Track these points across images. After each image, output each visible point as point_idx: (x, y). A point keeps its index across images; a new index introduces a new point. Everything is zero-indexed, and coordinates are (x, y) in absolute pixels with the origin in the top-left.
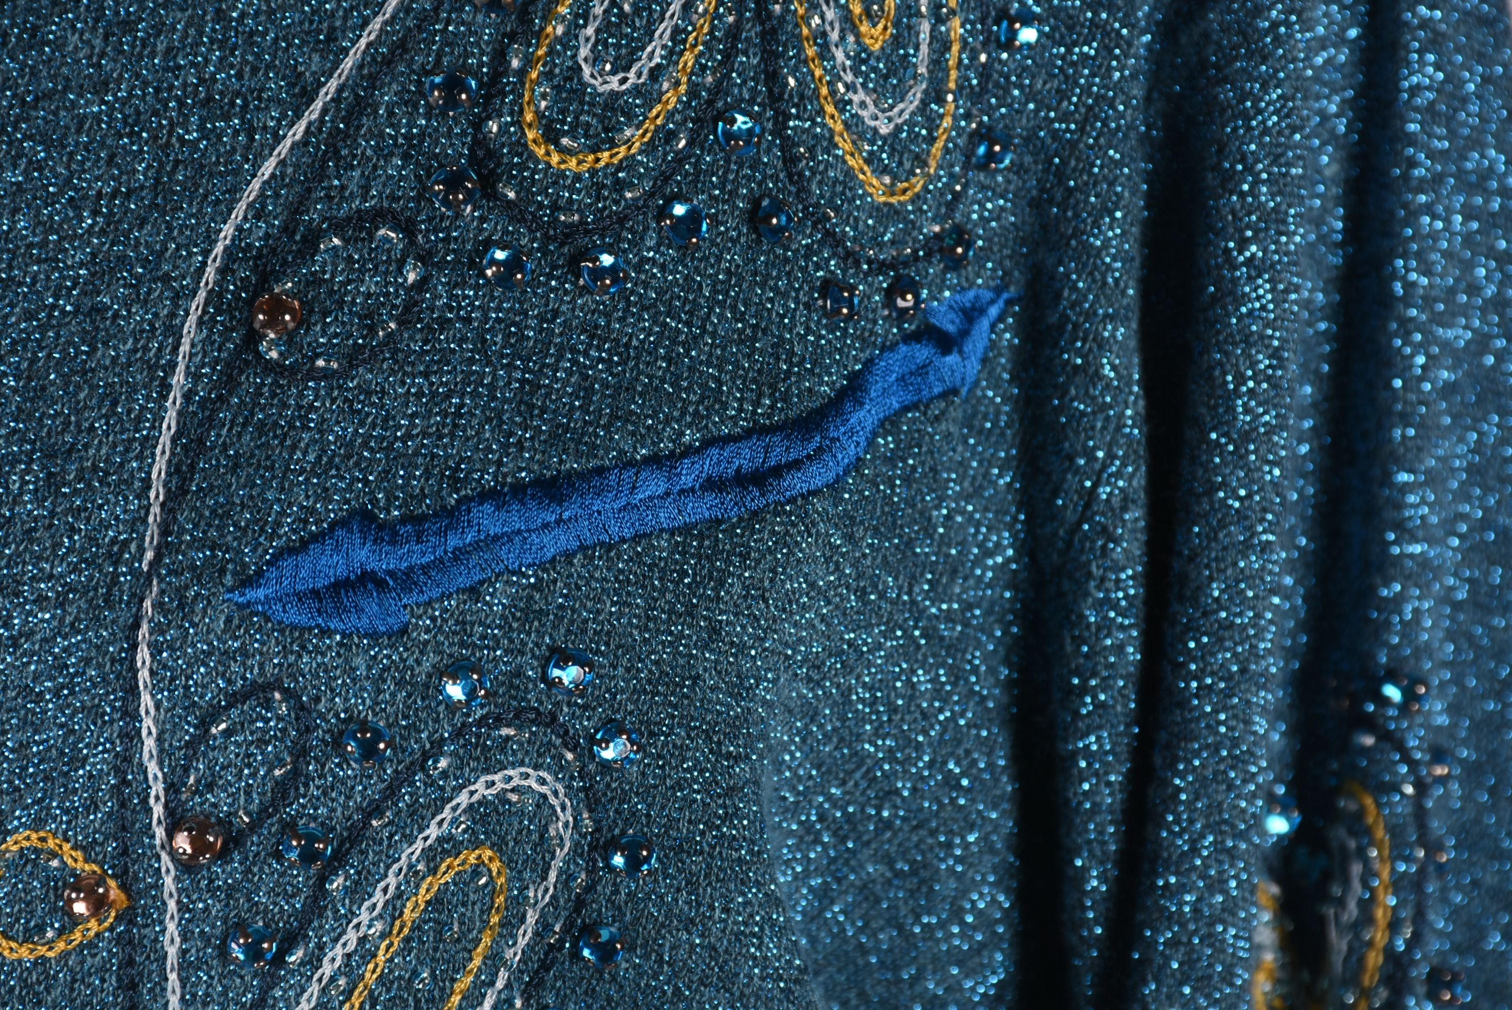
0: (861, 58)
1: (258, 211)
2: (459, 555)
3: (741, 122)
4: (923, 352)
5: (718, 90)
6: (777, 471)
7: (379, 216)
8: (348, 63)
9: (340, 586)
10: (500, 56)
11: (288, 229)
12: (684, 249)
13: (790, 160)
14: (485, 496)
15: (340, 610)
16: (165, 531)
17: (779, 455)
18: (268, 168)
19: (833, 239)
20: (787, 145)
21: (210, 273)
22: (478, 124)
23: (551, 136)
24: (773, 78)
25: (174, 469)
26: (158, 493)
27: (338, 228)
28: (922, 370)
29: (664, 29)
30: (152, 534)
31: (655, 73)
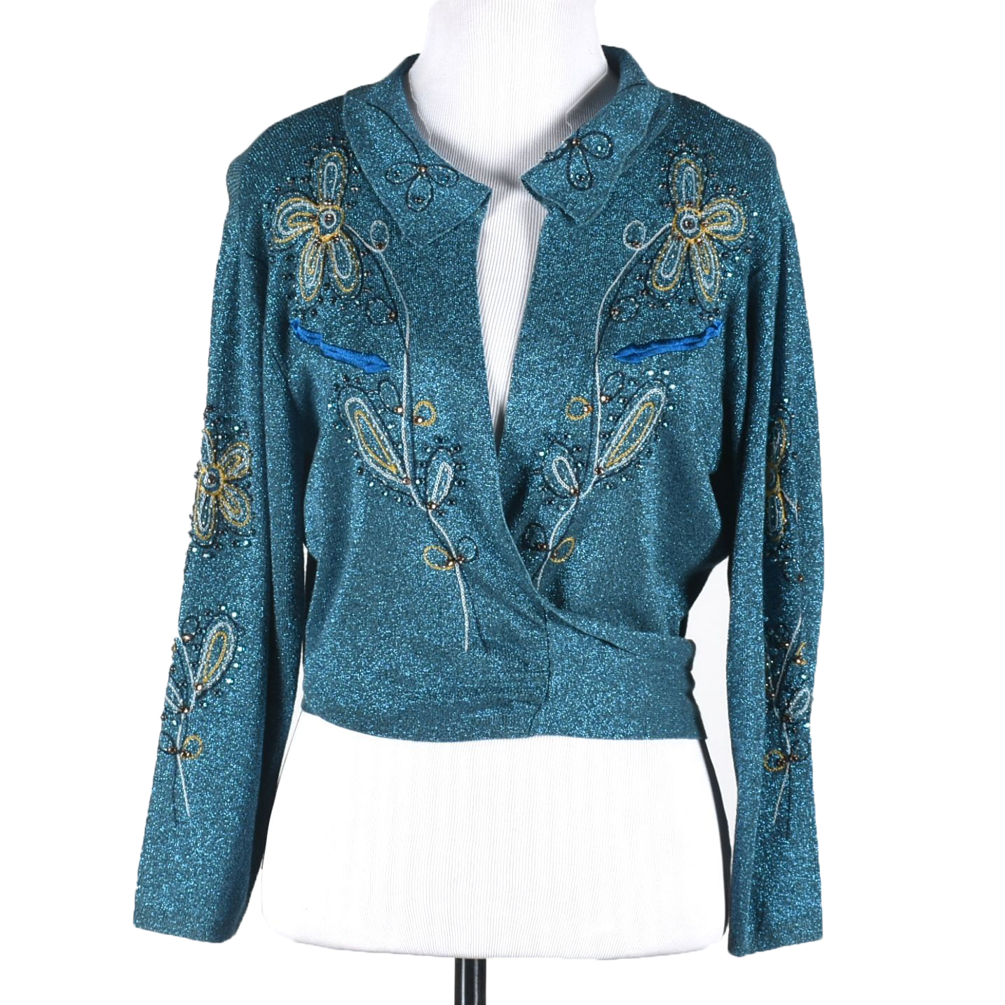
0: (704, 276)
1: (609, 296)
2: (649, 351)
3: (688, 284)
4: (712, 329)
5: (684, 279)
6: (696, 343)
7: (630, 297)
8: (621, 273)
9: (630, 356)
10: (648, 272)
11: (614, 300)
12: (680, 304)
13: (695, 292)
14: (653, 342)
15: (630, 359)
16: (599, 346)
17: (695, 341)
18: (609, 290)
19: (701, 306)
20: (694, 289)
21: (602, 306)
22: (645, 283)
23: (657, 285)
24: (691, 278)
25: (599, 336)
26: (596, 342)
27: (623, 298)
28: (713, 332)
29: (675, 268)
30: (596, 347)
31: (674, 275)
